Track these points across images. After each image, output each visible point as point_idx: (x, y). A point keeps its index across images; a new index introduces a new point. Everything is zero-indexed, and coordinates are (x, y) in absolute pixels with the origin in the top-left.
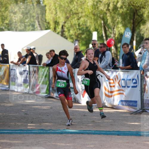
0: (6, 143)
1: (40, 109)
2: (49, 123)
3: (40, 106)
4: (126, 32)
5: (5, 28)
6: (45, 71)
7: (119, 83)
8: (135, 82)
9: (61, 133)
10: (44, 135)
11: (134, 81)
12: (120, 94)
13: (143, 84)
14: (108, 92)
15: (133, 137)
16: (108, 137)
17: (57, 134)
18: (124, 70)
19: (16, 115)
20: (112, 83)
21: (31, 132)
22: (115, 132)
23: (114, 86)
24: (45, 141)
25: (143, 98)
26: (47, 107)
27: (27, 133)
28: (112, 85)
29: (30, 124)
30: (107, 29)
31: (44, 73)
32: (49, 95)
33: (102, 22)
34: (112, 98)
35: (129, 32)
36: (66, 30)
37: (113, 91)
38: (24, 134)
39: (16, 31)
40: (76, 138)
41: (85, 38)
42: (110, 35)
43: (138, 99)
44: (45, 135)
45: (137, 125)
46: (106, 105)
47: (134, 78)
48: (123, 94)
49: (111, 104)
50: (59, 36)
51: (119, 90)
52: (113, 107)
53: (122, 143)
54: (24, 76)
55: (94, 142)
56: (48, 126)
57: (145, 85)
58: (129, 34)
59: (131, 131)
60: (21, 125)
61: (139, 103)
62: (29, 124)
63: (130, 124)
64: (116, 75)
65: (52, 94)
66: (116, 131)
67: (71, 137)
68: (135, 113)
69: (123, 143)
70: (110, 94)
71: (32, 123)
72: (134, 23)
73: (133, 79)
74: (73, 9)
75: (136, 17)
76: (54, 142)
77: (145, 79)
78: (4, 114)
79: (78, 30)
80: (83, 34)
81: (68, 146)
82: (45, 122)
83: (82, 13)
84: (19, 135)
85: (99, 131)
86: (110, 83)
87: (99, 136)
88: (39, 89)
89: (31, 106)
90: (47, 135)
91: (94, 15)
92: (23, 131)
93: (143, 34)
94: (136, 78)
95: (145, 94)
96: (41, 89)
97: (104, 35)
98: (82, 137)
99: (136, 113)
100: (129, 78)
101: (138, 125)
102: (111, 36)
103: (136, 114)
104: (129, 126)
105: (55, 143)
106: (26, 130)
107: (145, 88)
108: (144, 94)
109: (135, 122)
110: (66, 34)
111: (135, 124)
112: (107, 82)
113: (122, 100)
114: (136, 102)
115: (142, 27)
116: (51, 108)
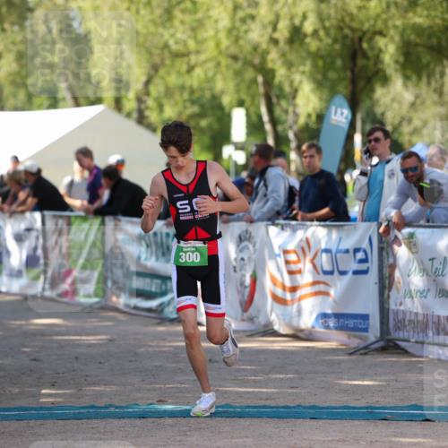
1: (78, 345)
2: (105, 385)
3: (78, 335)
4: (333, 108)
6: (89, 229)
7: (315, 261)
8: (364, 257)
9: (143, 416)
10: (90, 421)
11: (360, 255)
12: (317, 294)
13: (385, 265)
14: (284, 288)
15: (356, 422)
16: (282, 423)
17: (130, 418)
18: (328, 223)
19: (5, 362)
20: (295, 263)
21: (51, 414)
22: (305, 408)
23: (300, 272)
25: (386, 306)
26: (98, 337)
27: (38, 418)
28: (293, 267)
29: (49, 388)
30: (274, 100)
31: (87, 235)
32: (103, 303)
33: (260, 79)
34: (295, 306)
35: (342, 108)
36: (150, 102)
37: (297, 284)
38: (31, 420)
40: (185, 428)
41: (210, 127)
42: (283, 117)
43: (372, 309)
44: (95, 423)
45: (368, 386)
46: (276, 327)
47: (359, 246)
48: (326, 294)
49: (290, 325)
50: (131, 125)
51: (315, 283)
52: (296, 335)
53: (324, 441)
54: (28, 245)
55: (241, 440)
56: (100, 395)
57: (393, 267)
58: (342, 114)
59: (352, 405)
61: (375, 322)
62: (45, 388)
63: (347, 384)
64: (304, 239)
65: (114, 299)
66: (308, 405)
67: (171, 426)
68: (362, 352)
69: (329, 441)
70: (288, 296)
71: (53, 386)
72: (354, 82)
73: (356, 250)
74: (171, 42)
75: (361, 62)
77: (392, 249)
79: (188, 104)
80: (201, 115)
82: (94, 384)
83: (198, 52)
84: (16, 424)
85: (255, 407)
86: (287, 262)
87: (256, 421)
88: (73, 283)
89: (51, 335)
90: (99, 421)
91: (235, 58)
92: (26, 410)
93: (383, 114)
94: (365, 245)
95: (393, 294)
96: (79, 286)
97: (266, 118)
98: (203, 425)
99: (366, 350)
100: (344, 246)
101: (373, 386)
102: (285, 121)
103: (365, 354)
104: (345, 391)
106: (32, 409)
107: (391, 276)
108: (391, 293)
109: (363, 377)
110: (153, 116)
111: (365, 385)
112: (278, 259)
113: (323, 311)
114: (365, 317)
115: (379, 92)
116: (111, 340)
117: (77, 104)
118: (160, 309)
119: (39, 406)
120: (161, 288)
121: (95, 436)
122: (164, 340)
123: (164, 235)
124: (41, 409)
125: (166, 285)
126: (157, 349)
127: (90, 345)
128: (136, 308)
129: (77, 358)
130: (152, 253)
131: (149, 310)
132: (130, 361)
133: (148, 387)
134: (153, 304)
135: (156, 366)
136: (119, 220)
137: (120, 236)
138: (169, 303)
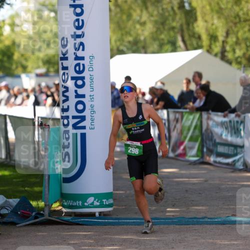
0: (131, 241)
2: (203, 206)
5: (128, 49)
6: (193, 119)
9: (223, 223)
10: (194, 226)
17: (216, 224)
21: (172, 222)
24: (196, 237)
26: (199, 179)
27: (165, 224)
29: (171, 208)
31: (192, 122)
32: (201, 160)
36: (228, 48)
38: (161, 225)
39: (146, 53)
44: (197, 227)
50: (217, 60)
56: (199, 212)
60: (155, 210)
62: (169, 208)
71: (173, 206)
74: (241, 13)
76: (210, 239)
78: (128, 192)
81: (234, 244)
82: (196, 205)
88: (184, 149)
89: (173, 178)
90: (199, 226)
92: (158, 219)
96: (187, 150)
105: (213, 240)
106: (163, 219)
110: (230, 56)
116: (206, 181)
117: (187, 49)
118: (233, 163)
119: (165, 217)
120: (234, 152)
121: (197, 234)
122: (236, 181)
123: (235, 122)
124: (167, 219)
125: (237, 150)
126: (232, 186)
127: (194, 184)
128: (220, 163)
129: (187, 191)
130: (228, 132)
131: (228, 164)
132: (217, 193)
133: (226, 207)
134: (230, 160)
135: (231, 196)
136: (210, 114)
137: (211, 123)
138: (238, 160)
